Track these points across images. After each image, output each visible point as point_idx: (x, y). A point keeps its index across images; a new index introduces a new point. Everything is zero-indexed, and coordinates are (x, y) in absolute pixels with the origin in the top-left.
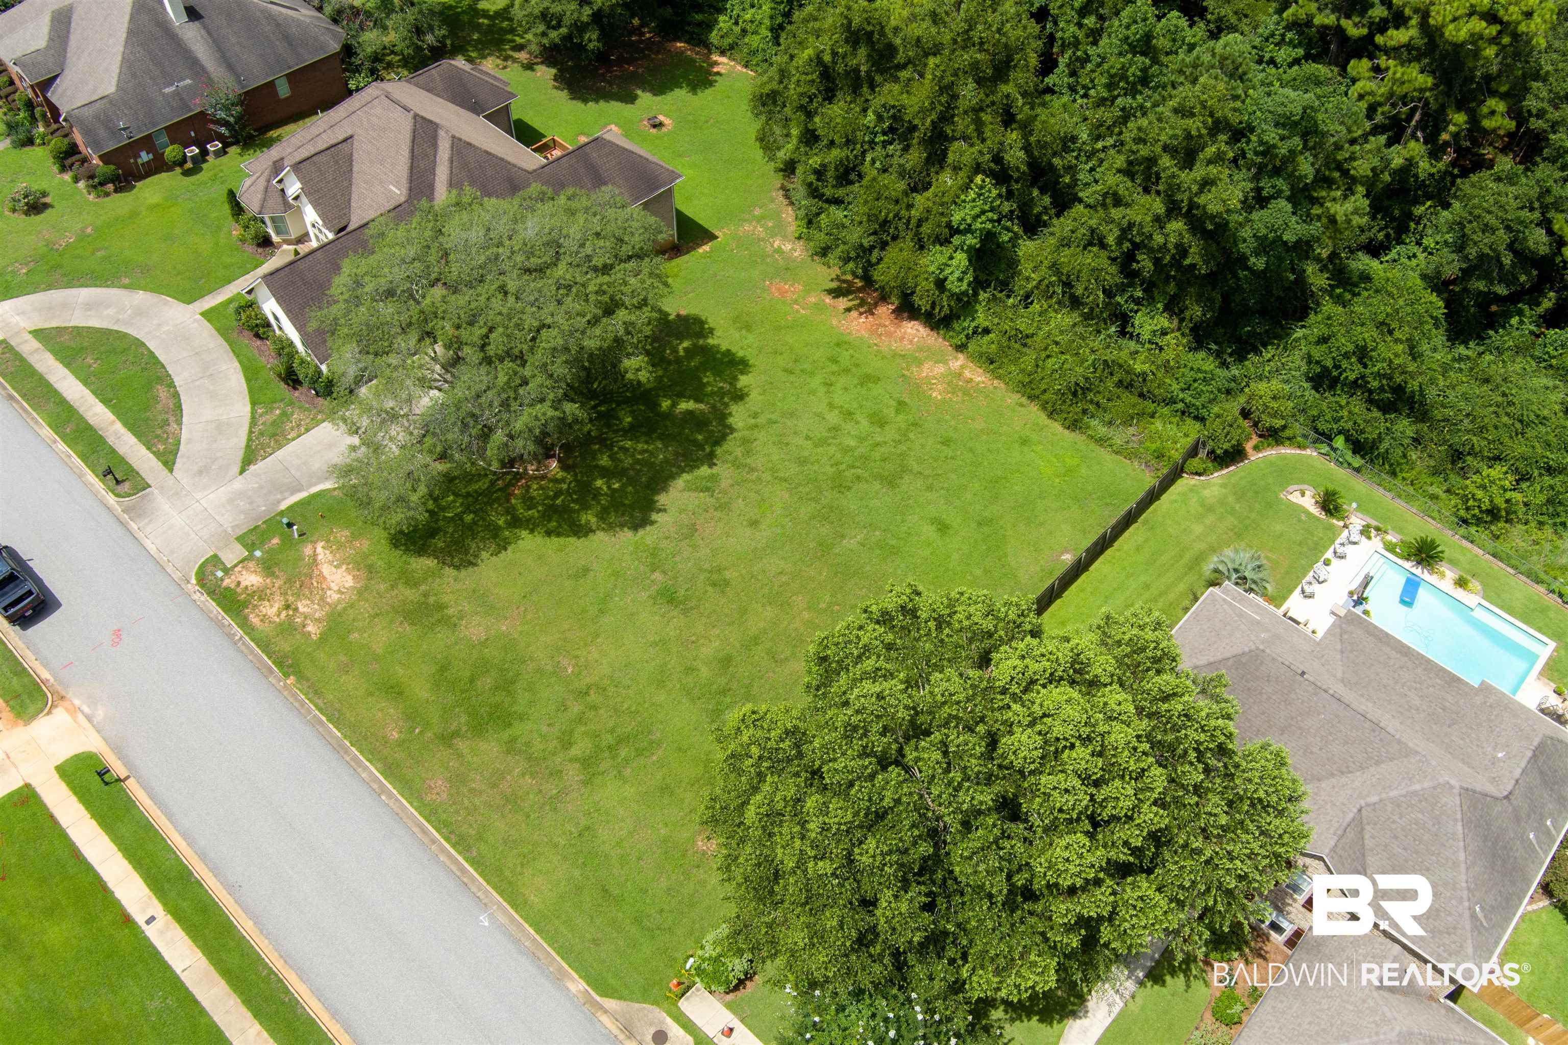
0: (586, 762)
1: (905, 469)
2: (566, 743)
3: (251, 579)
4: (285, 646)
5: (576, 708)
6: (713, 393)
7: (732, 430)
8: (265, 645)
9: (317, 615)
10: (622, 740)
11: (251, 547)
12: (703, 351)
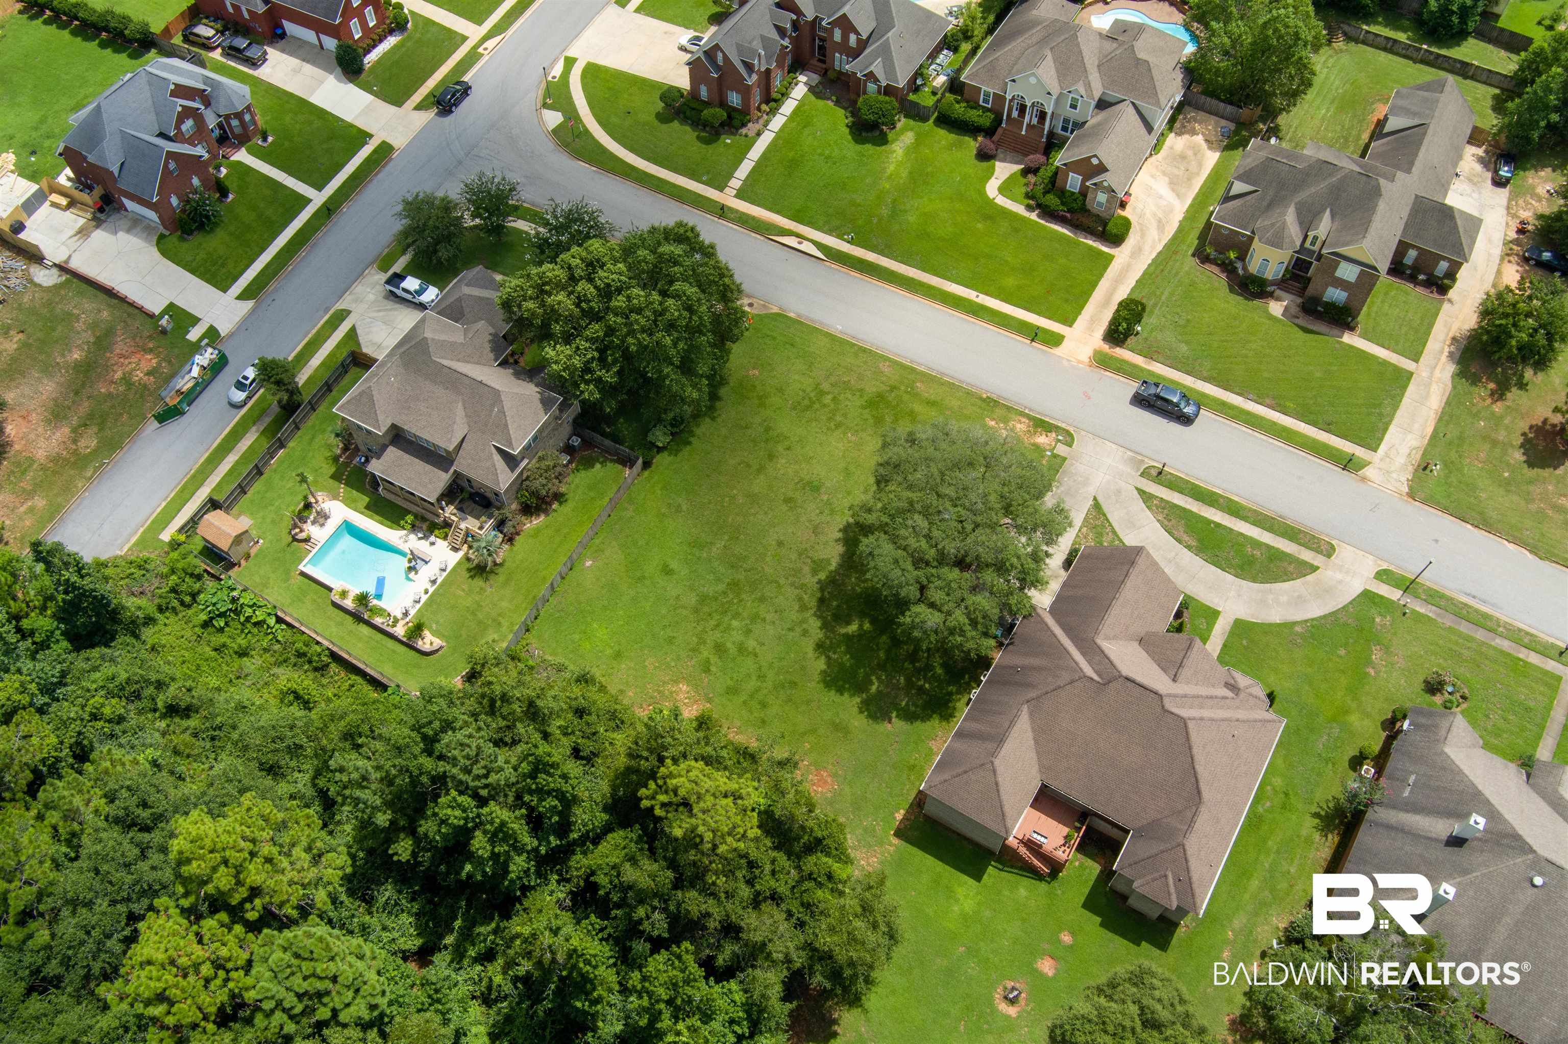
0: (822, 393)
1: (696, 611)
2: (834, 399)
3: (1042, 440)
4: (999, 412)
5: (839, 418)
6: (839, 646)
7: (815, 615)
8: (1009, 409)
10: (808, 408)
11: (1055, 456)
12: (860, 687)
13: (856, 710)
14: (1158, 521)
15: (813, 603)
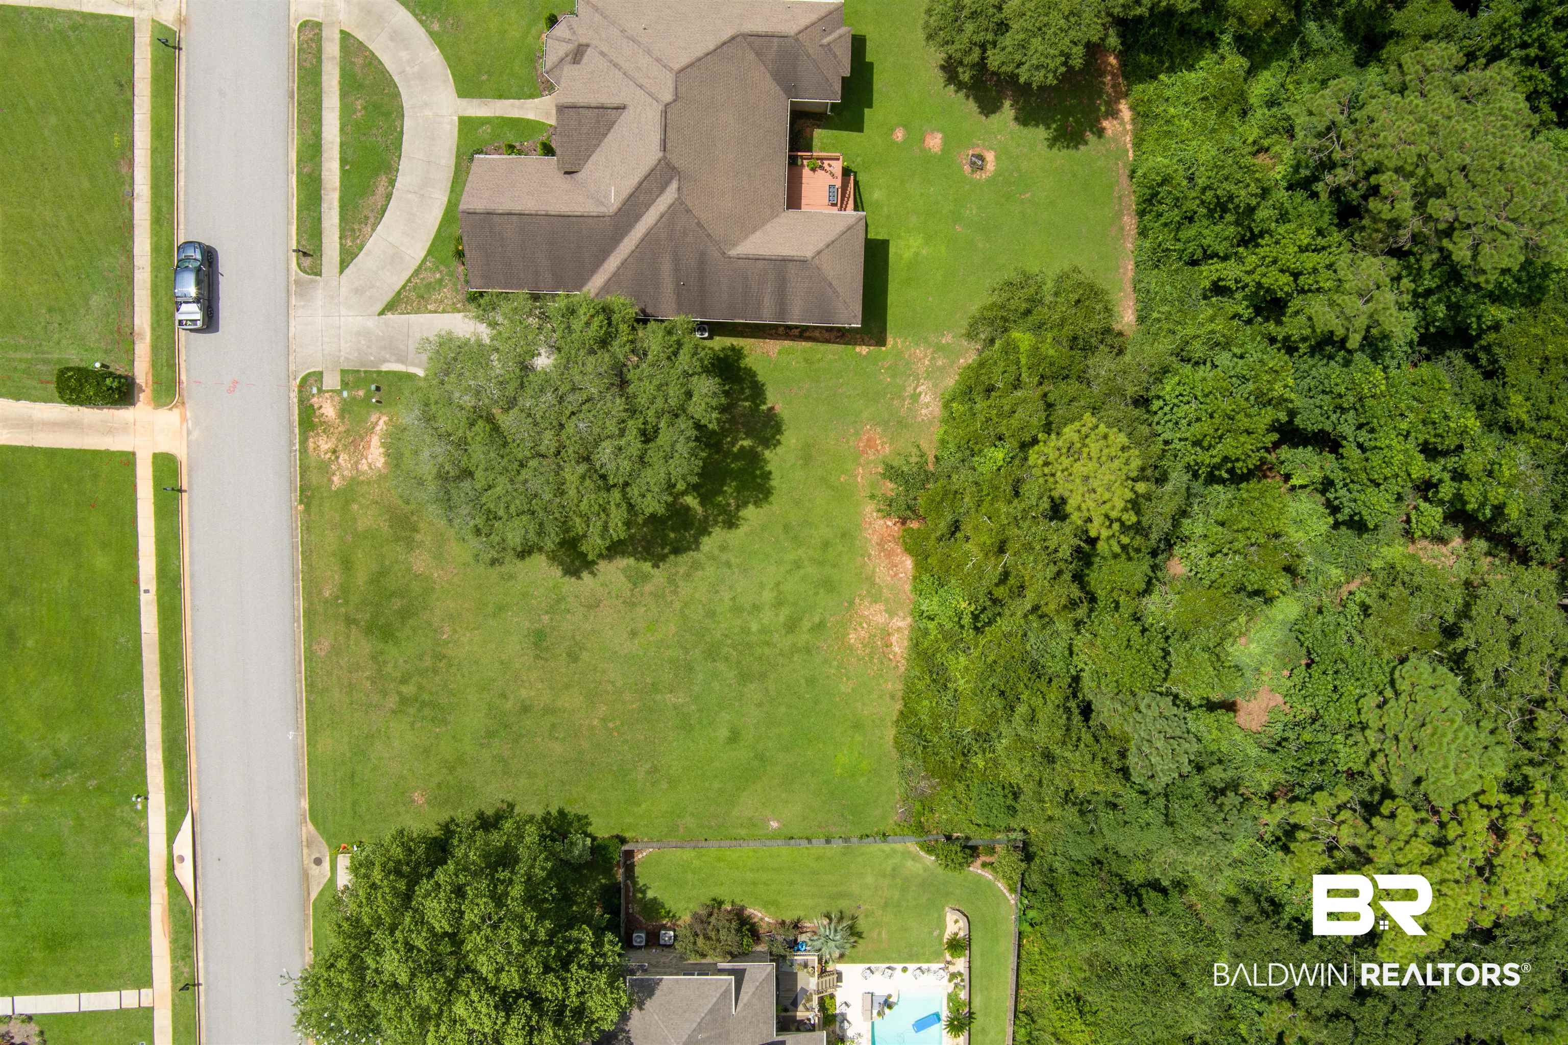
0: (404, 701)
1: (763, 676)
2: (404, 681)
3: (329, 410)
4: (315, 478)
5: (428, 662)
6: (719, 505)
7: (697, 549)
8: (304, 469)
9: (346, 473)
10: (433, 705)
11: (345, 384)
12: (753, 458)
13: (779, 450)
14: (373, 230)
15: (686, 559)
